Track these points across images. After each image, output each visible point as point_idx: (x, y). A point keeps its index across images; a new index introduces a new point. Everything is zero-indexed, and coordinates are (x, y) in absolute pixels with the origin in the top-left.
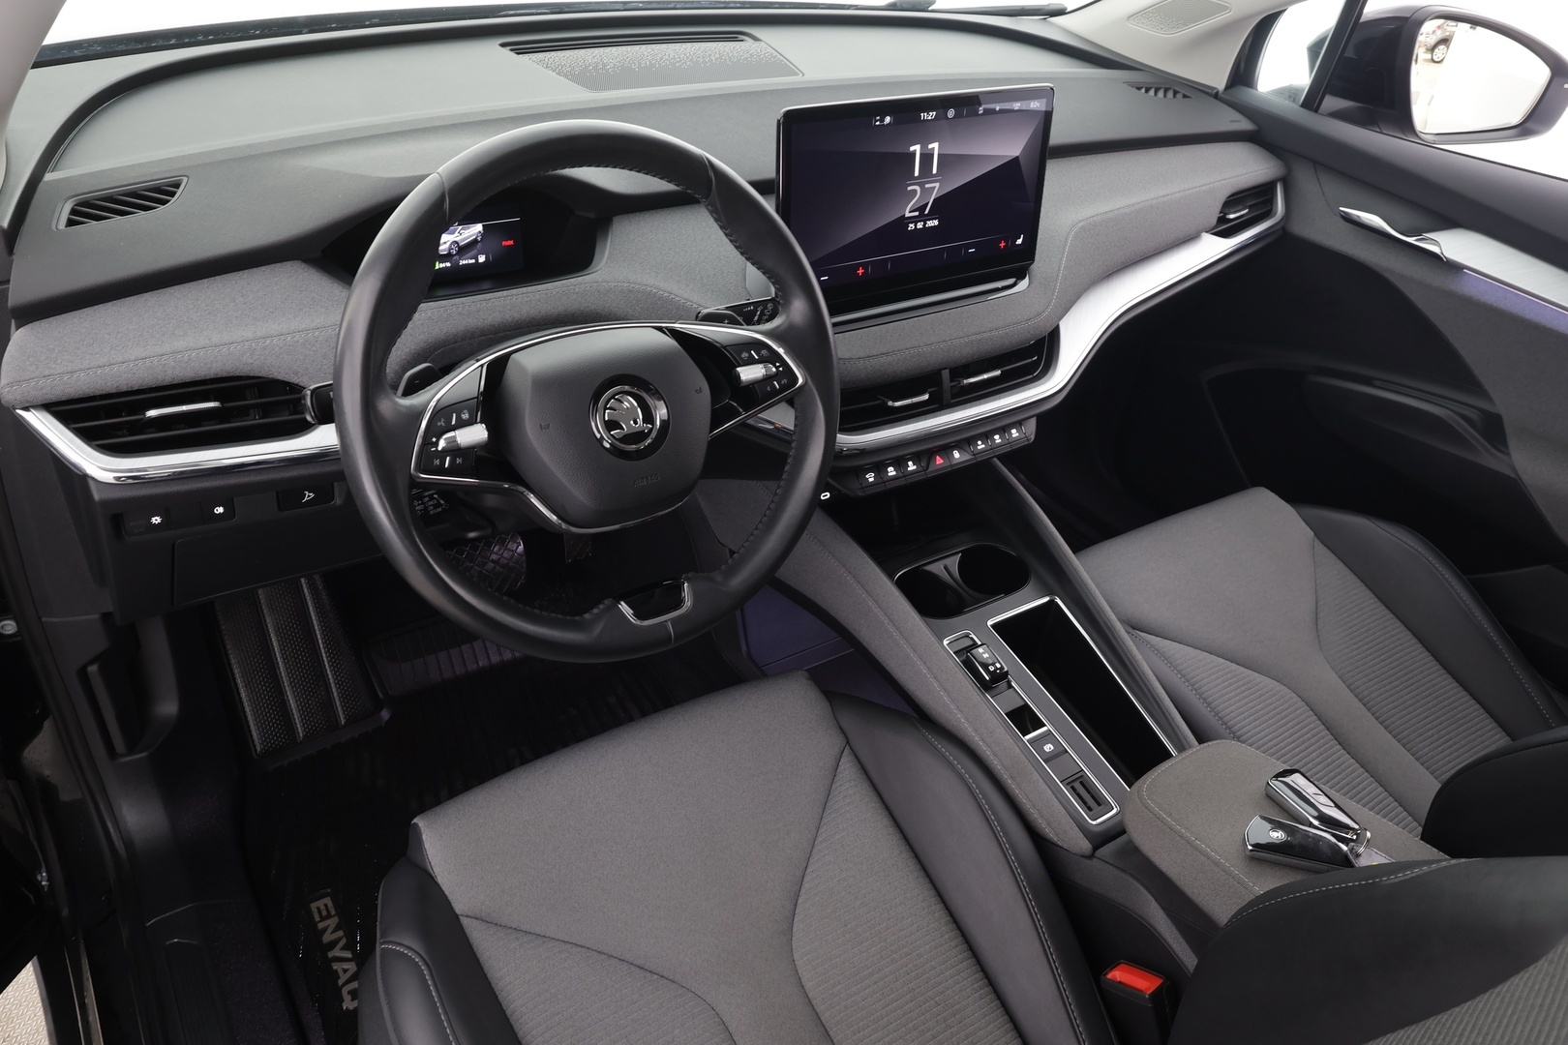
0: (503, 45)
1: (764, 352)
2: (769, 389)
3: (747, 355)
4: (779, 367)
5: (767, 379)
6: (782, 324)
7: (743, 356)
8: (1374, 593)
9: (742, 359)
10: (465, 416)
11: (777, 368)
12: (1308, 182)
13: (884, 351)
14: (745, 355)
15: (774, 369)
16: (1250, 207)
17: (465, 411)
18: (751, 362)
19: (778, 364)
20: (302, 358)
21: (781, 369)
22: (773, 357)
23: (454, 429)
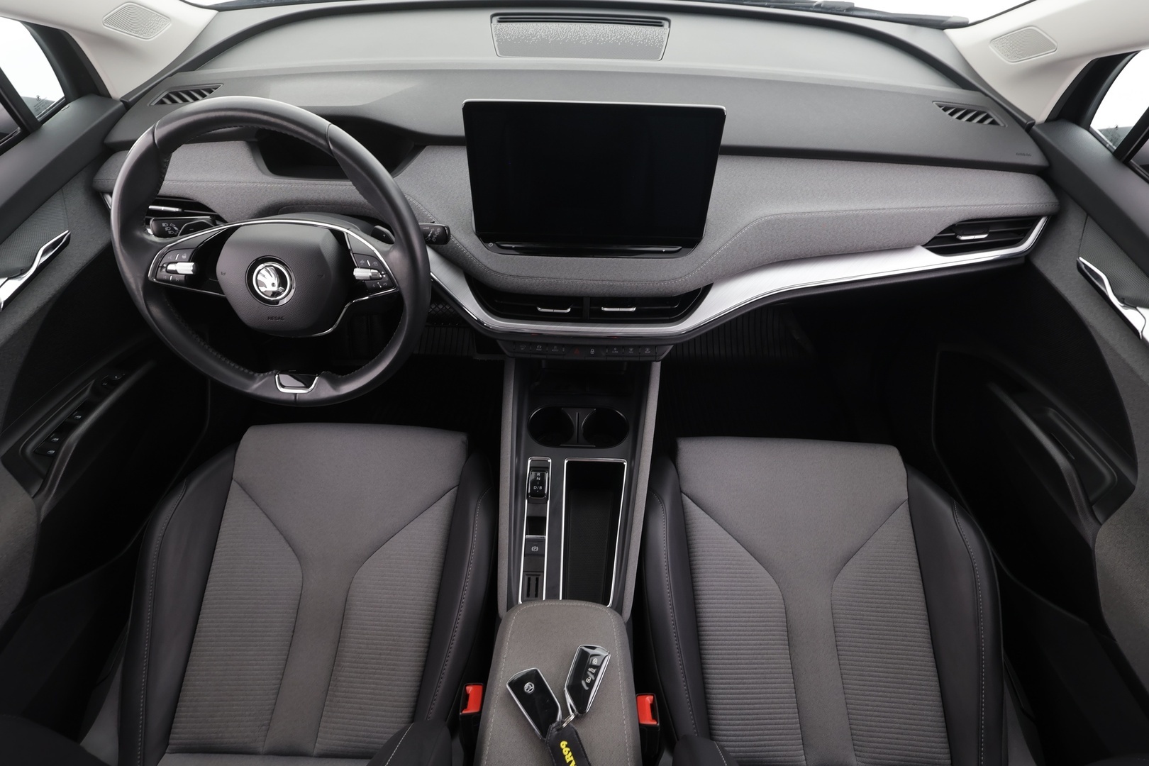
0: (495, 16)
1: (375, 263)
2: (373, 287)
5: (373, 280)
8: (919, 560)
9: (359, 264)
10: (184, 257)
11: (382, 275)
12: (1074, 224)
13: (532, 275)
14: (362, 262)
15: (380, 276)
16: (990, 234)
17: (185, 254)
18: (365, 266)
19: (382, 272)
21: (384, 276)
22: (380, 267)
23: (177, 263)
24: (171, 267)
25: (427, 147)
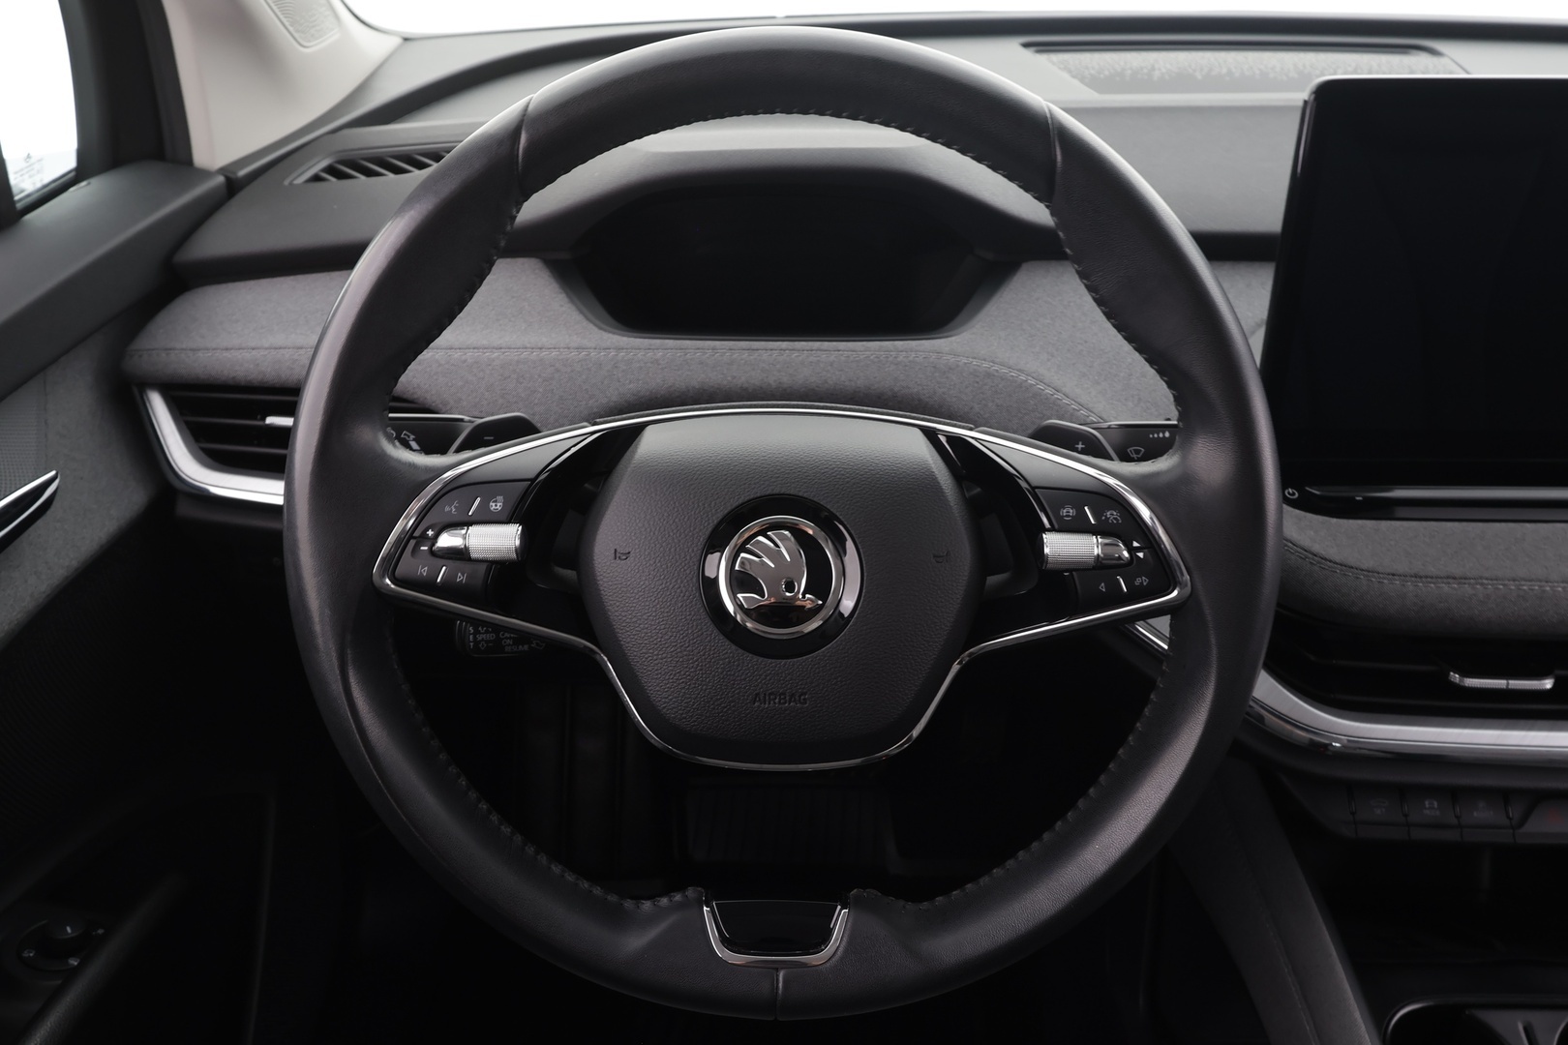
0: (1026, 45)
1: (1112, 515)
2: (1103, 587)
3: (1072, 512)
4: (1138, 549)
5: (1102, 567)
6: (1168, 471)
7: (1064, 512)
9: (1060, 518)
10: (496, 506)
11: (1131, 550)
14: (1069, 511)
15: (1126, 554)
17: (500, 498)
18: (1078, 527)
19: (1135, 544)
20: (460, 384)
21: (1141, 555)
22: (1129, 527)
23: (469, 524)
24: (446, 540)
25: (1025, 266)
